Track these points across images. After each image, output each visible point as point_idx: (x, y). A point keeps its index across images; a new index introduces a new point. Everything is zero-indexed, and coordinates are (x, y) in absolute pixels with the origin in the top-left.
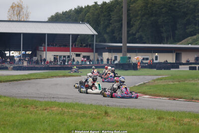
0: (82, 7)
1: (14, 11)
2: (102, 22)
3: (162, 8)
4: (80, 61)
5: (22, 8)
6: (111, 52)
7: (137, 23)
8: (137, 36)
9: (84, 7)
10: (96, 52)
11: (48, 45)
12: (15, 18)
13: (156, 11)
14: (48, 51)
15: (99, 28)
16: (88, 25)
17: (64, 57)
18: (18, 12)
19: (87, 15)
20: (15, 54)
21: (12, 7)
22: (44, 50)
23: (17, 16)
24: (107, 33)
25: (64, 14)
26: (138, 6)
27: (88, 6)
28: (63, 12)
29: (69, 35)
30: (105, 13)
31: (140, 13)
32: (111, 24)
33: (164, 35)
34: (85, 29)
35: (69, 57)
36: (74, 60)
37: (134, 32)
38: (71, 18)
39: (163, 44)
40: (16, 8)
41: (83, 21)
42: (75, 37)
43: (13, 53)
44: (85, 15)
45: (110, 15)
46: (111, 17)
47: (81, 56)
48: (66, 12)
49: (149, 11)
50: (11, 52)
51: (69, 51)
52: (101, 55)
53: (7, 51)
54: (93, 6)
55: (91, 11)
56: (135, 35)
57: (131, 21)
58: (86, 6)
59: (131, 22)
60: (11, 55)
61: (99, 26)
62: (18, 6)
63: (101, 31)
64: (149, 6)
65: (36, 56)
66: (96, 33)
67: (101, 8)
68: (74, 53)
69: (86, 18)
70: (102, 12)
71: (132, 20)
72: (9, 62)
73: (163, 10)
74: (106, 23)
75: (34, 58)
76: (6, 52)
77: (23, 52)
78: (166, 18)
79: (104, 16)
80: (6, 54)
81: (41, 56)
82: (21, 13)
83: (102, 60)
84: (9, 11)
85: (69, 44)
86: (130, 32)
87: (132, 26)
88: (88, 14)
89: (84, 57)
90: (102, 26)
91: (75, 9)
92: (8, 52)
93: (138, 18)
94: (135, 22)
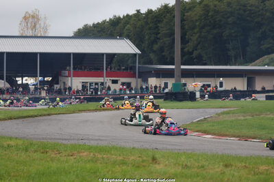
0: (119, 17)
1: (27, 23)
2: (147, 37)
3: (228, 17)
4: (118, 90)
5: (38, 19)
6: (159, 77)
7: (195, 38)
8: (194, 55)
9: (122, 17)
10: (139, 77)
11: (74, 68)
12: (30, 33)
13: (220, 21)
14: (74, 76)
15: (143, 45)
16: (128, 41)
17: (96, 84)
18: (33, 24)
19: (126, 28)
20: (30, 81)
21: (25, 18)
22: (69, 76)
23: (32, 30)
24: (154, 52)
25: (96, 26)
26: (196, 15)
27: (128, 15)
28: (94, 24)
29: (103, 54)
30: (151, 25)
31: (197, 24)
32: (159, 39)
33: (232, 53)
34: (124, 47)
35: (102, 84)
36: (109, 88)
37: (191, 50)
38: (104, 32)
39: (231, 65)
40: (31, 20)
41: (121, 36)
42: (111, 57)
43: (26, 80)
44: (124, 28)
45: (157, 27)
46: (159, 30)
47: (120, 83)
48: (98, 23)
49: (210, 22)
50: (24, 79)
51: (103, 77)
52: (146, 81)
53: (19, 77)
54: (135, 15)
55: (132, 22)
56: (191, 53)
57: (186, 35)
58: (125, 15)
59: (187, 37)
60: (24, 82)
61: (143, 42)
62: (33, 17)
63: (145, 49)
64: (210, 14)
65: (58, 84)
66: (138, 51)
67: (144, 18)
68: (109, 79)
69: (126, 32)
70: (147, 23)
71: (188, 34)
72: (22, 92)
73: (230, 19)
74: (152, 38)
75: (55, 86)
76: (17, 79)
77: (40, 78)
78: (233, 31)
79: (150, 29)
80: (17, 81)
81: (64, 83)
82: (38, 26)
83: (147, 88)
84: (20, 24)
85: (103, 66)
86: (186, 50)
87: (188, 42)
88: (128, 26)
89: (123, 84)
90: (147, 42)
91: (110, 19)
92: (21, 78)
93: (196, 31)
94: (192, 36)
